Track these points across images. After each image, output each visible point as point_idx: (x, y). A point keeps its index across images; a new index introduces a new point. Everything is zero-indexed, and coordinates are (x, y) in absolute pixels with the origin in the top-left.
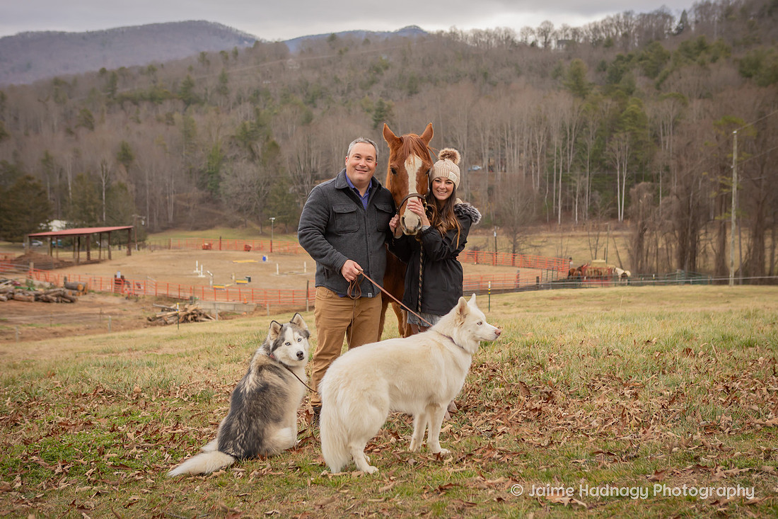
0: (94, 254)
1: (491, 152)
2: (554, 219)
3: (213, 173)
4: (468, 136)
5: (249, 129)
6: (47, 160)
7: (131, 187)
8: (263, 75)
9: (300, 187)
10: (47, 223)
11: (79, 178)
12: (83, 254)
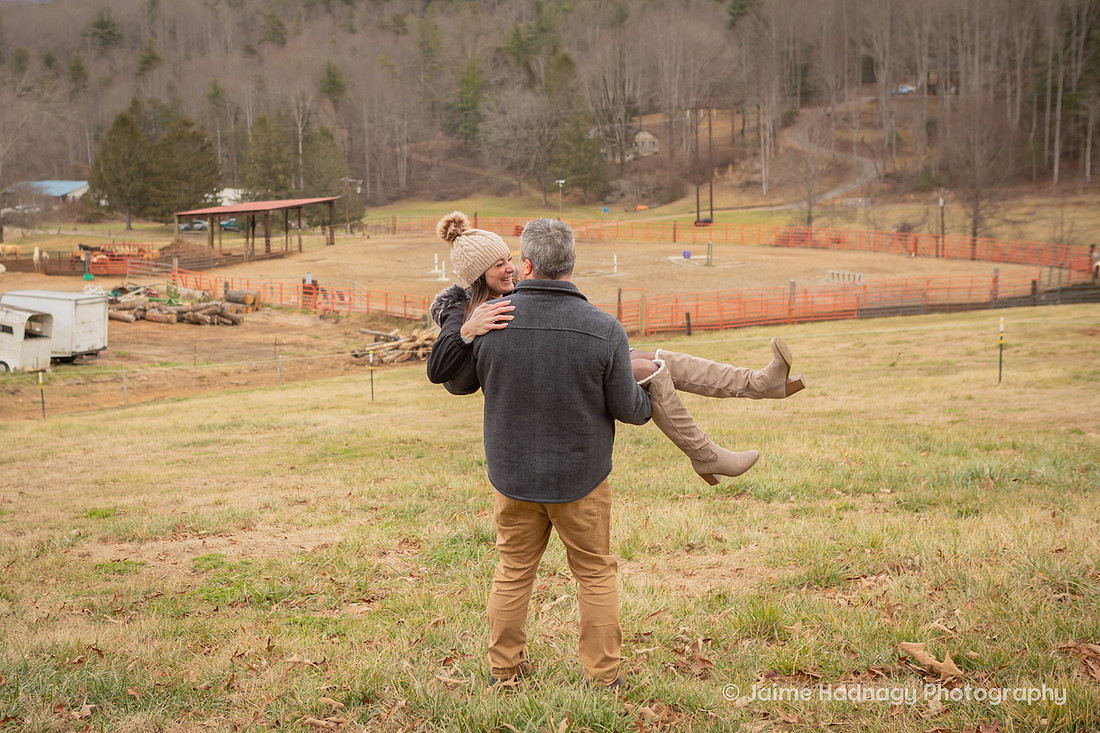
0: (278, 242)
1: (933, 61)
2: (1046, 173)
3: (468, 109)
5: (524, 36)
6: (216, 95)
7: (341, 135)
9: (607, 128)
10: (214, 193)
11: (261, 122)
12: (260, 243)
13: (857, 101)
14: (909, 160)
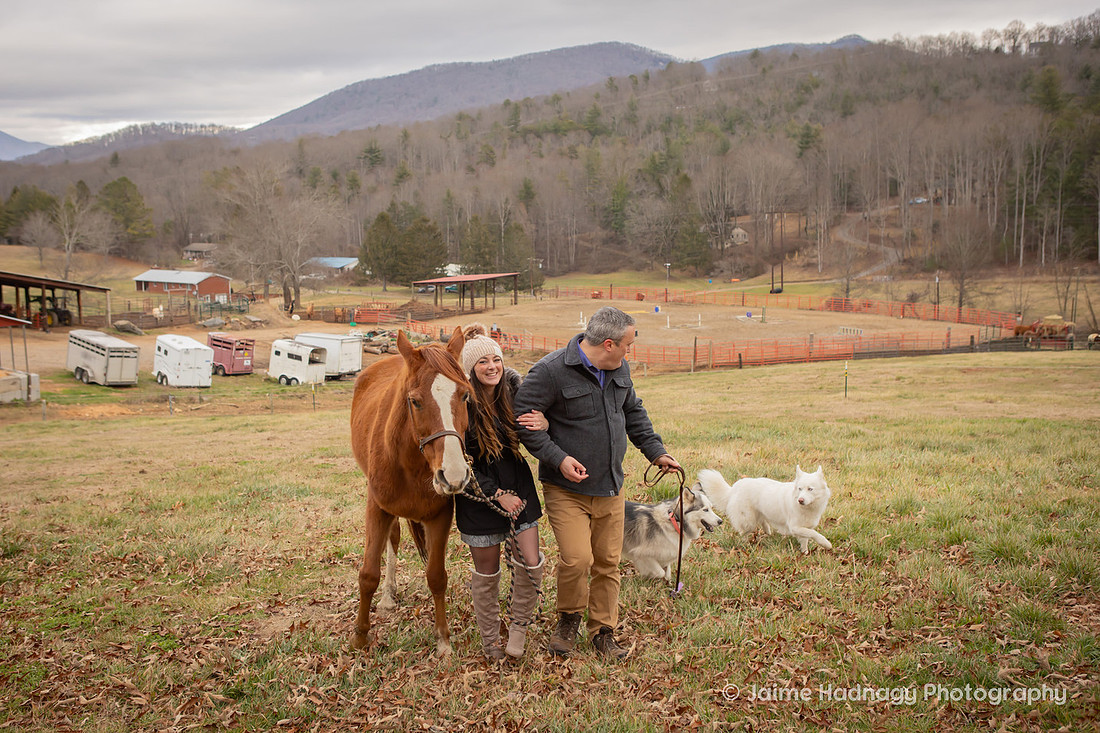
0: (479, 302)
1: (937, 182)
2: (1014, 261)
3: (617, 211)
4: (910, 162)
5: (657, 161)
6: (449, 199)
7: (529, 229)
8: (677, 99)
9: (712, 225)
10: (442, 267)
11: (475, 219)
12: (467, 301)
13: (885, 209)
14: (920, 250)
